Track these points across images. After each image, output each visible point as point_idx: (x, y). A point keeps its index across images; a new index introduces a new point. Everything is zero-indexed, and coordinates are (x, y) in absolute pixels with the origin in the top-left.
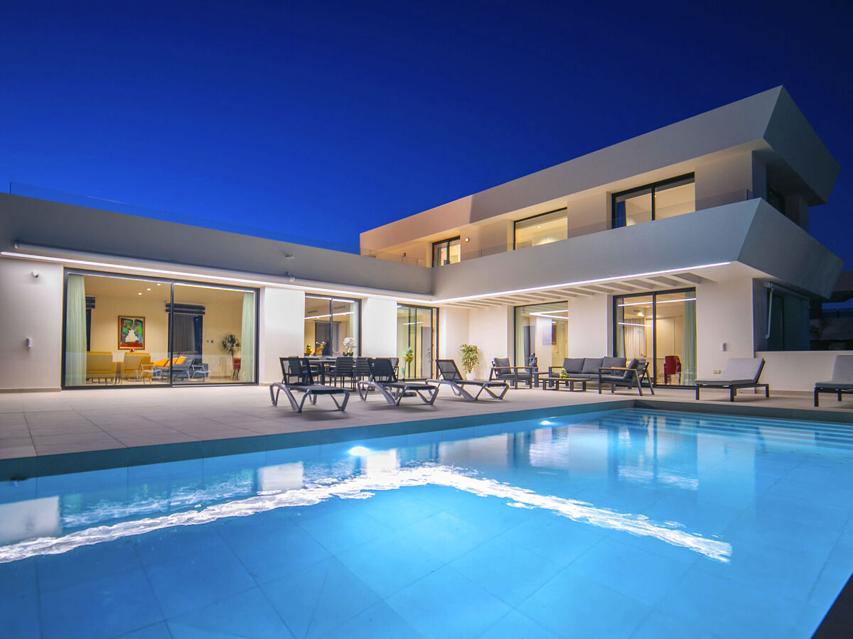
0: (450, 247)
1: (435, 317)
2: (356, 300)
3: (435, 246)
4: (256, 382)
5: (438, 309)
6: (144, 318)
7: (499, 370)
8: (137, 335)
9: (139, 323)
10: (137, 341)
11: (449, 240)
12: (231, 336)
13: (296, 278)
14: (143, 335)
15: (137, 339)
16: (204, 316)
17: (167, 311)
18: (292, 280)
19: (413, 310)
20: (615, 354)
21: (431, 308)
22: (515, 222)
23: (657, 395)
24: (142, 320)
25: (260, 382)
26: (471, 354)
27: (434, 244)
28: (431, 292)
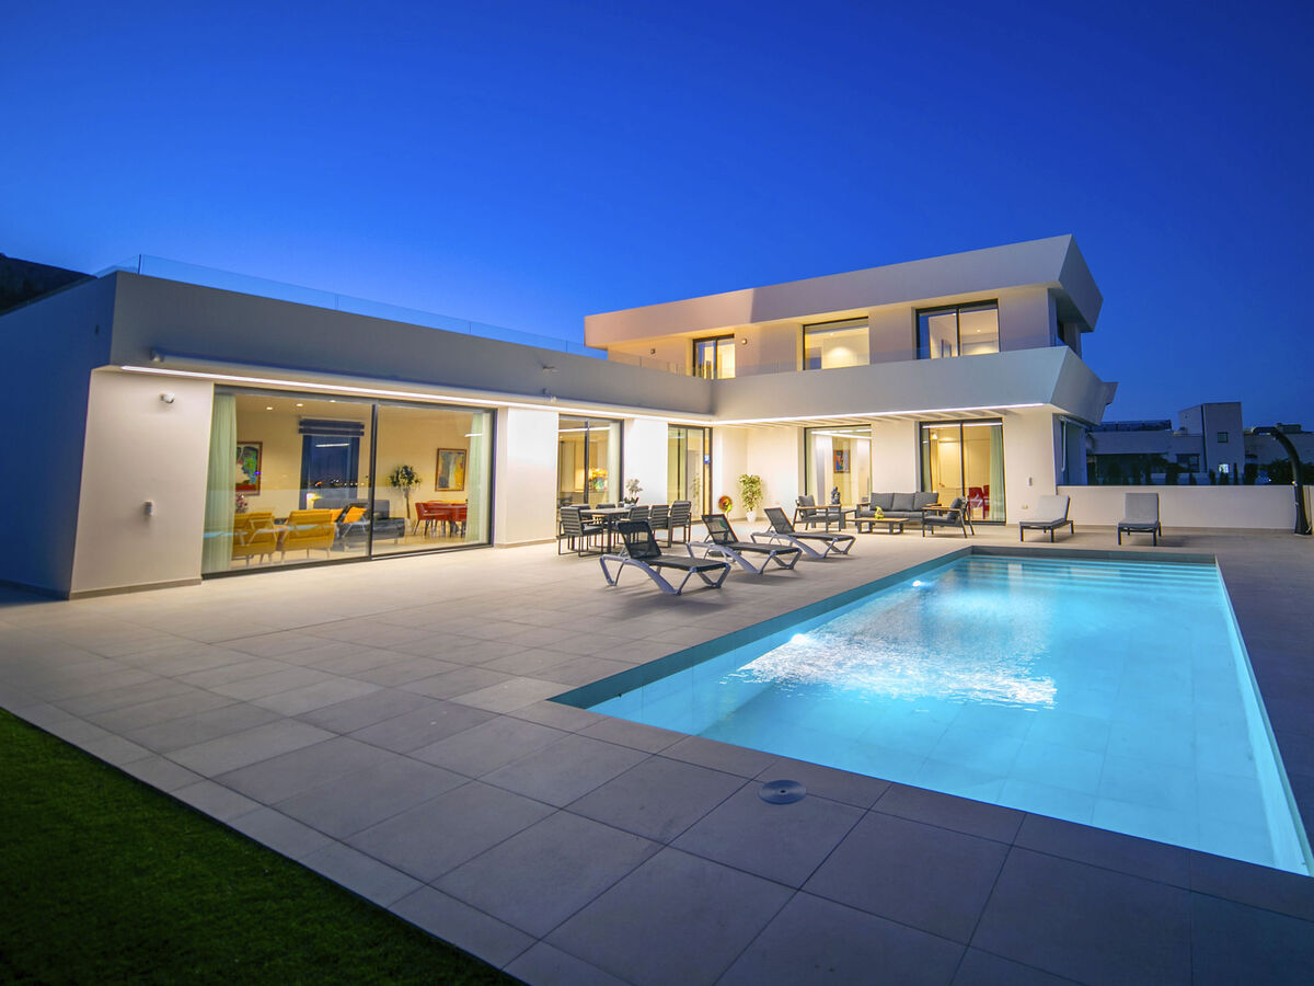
0: (719, 347)
1: (707, 438)
2: (615, 421)
3: (697, 344)
4: (490, 543)
5: (711, 429)
6: (261, 444)
7: (805, 511)
8: (246, 472)
9: (251, 452)
10: (246, 482)
11: (717, 339)
12: (406, 468)
13: (558, 397)
14: (258, 472)
15: (246, 478)
16: (361, 438)
17: (301, 431)
18: (553, 400)
19: (682, 431)
20: (923, 489)
21: (703, 428)
22: (804, 326)
23: (979, 536)
24: (257, 447)
25: (496, 542)
26: (752, 487)
27: (695, 341)
28: (711, 410)
